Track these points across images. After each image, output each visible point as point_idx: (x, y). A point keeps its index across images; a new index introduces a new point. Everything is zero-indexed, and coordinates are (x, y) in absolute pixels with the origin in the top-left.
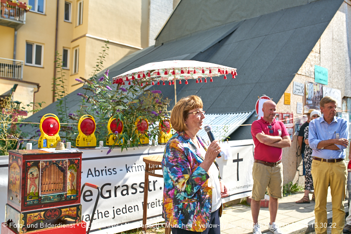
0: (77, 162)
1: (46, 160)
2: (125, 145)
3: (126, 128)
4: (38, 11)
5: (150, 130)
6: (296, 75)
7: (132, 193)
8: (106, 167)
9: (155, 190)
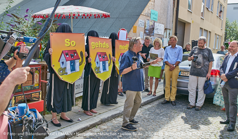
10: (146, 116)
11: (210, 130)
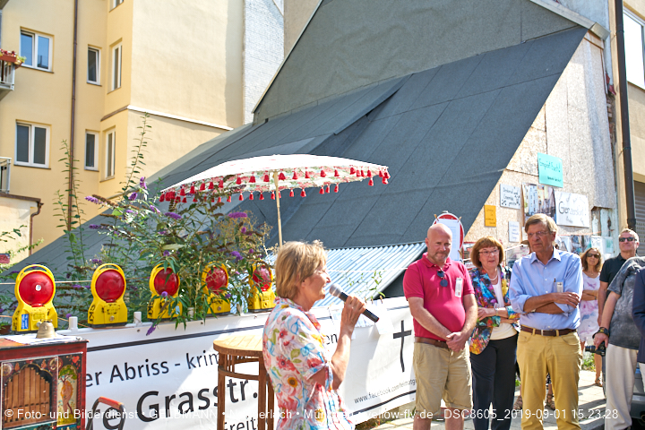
0: (76, 360)
1: (13, 361)
2: (184, 318)
3: (184, 283)
4: (39, 66)
5: (230, 286)
6: (505, 173)
7: (200, 408)
8: (147, 361)
9: (243, 399)
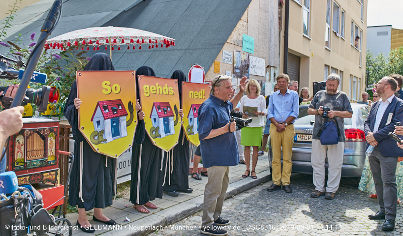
6: (226, 43)
10: (243, 212)
11: (354, 230)
